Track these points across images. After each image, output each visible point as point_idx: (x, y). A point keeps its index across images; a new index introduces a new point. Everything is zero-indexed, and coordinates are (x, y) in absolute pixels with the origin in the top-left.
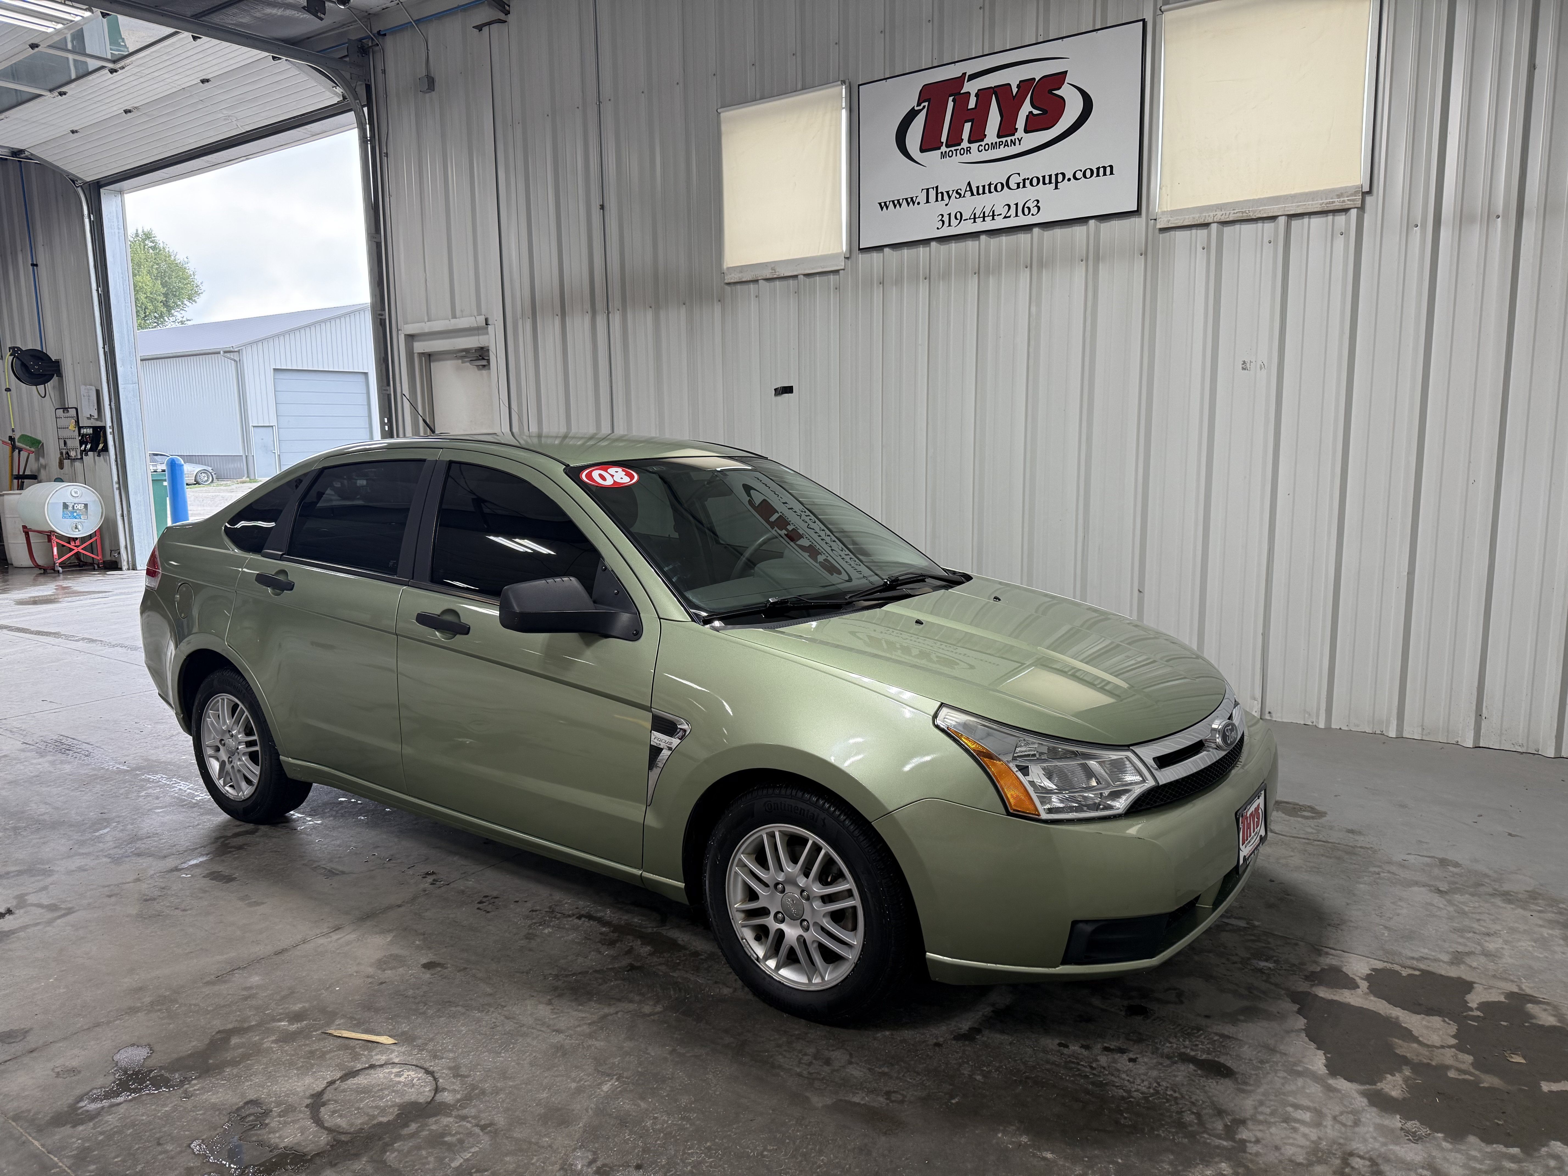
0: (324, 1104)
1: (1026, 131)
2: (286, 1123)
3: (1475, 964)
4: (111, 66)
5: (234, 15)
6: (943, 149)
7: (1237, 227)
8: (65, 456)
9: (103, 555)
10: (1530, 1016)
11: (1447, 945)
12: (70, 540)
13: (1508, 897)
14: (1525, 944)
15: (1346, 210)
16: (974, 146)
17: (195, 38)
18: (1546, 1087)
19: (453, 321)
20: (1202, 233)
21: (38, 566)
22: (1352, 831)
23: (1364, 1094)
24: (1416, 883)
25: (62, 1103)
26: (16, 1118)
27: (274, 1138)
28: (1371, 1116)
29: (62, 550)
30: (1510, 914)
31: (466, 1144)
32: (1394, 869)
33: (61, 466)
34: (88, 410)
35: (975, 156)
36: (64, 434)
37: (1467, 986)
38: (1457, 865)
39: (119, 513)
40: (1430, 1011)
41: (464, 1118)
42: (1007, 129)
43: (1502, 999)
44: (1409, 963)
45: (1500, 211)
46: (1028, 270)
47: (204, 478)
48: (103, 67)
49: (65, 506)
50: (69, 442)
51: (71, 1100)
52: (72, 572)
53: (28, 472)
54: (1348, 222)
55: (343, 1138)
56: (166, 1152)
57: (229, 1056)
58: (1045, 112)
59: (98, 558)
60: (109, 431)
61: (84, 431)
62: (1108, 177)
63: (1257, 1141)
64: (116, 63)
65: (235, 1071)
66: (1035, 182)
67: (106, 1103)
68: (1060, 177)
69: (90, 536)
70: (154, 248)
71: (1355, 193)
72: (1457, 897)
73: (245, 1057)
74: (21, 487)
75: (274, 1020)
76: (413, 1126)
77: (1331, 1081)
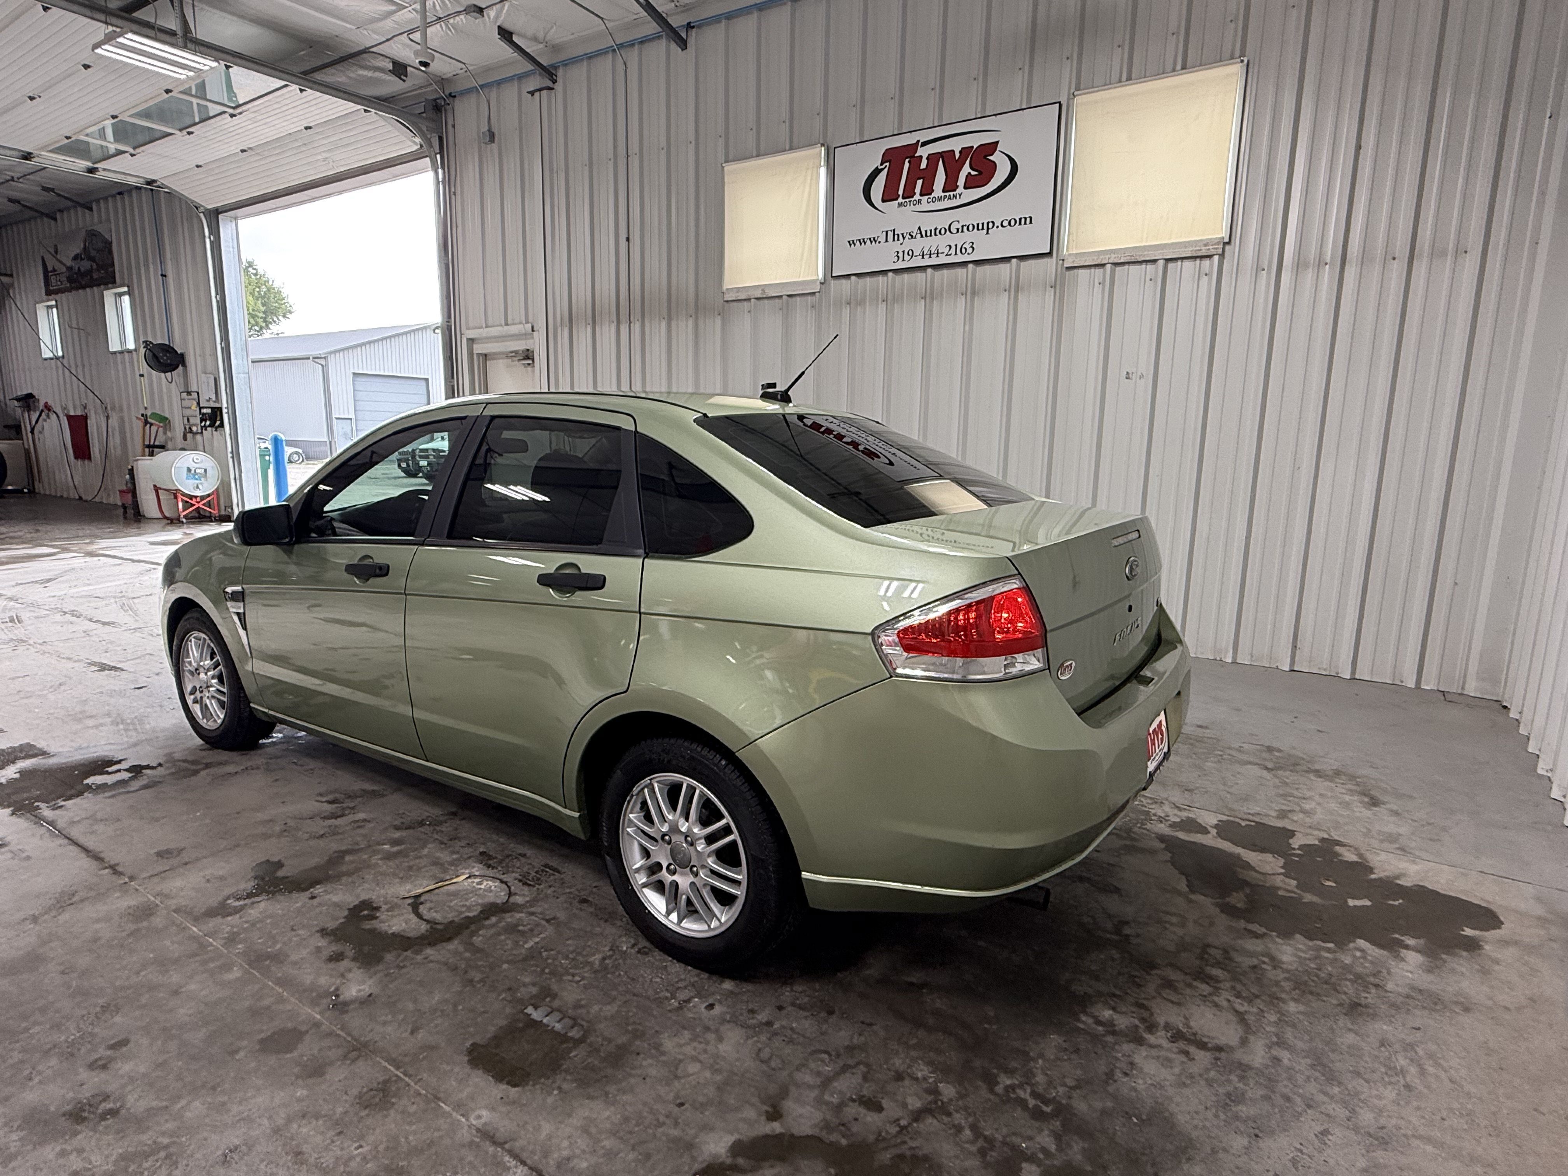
0: (422, 903)
1: (965, 188)
2: (393, 916)
3: (1295, 818)
4: (231, 111)
5: (333, 75)
6: (900, 200)
7: (1126, 267)
8: (188, 431)
9: (219, 510)
10: (1337, 855)
11: (1273, 805)
12: (191, 497)
13: (1318, 773)
14: (1333, 806)
15: (1210, 257)
16: (925, 198)
17: (301, 91)
18: (1351, 902)
19: (506, 328)
20: (1099, 272)
21: (166, 518)
22: (1201, 727)
23: (1217, 905)
24: (1250, 763)
25: (214, 901)
26: (177, 911)
27: (384, 927)
28: (1223, 920)
29: (187, 505)
30: (1321, 785)
31: (536, 932)
32: (1234, 753)
33: (185, 439)
34: (207, 394)
35: (925, 206)
36: (188, 412)
37: (1292, 834)
38: (1280, 751)
39: (232, 477)
40: (1263, 850)
41: (532, 914)
42: (950, 186)
43: (1317, 842)
44: (1245, 817)
45: (1328, 261)
46: (963, 298)
47: (295, 457)
48: (224, 112)
49: (189, 470)
50: (192, 420)
51: (220, 899)
52: (193, 523)
53: (157, 443)
54: (1211, 265)
55: (439, 927)
56: (298, 935)
57: (344, 868)
58: (980, 173)
59: (215, 512)
60: (225, 411)
61: (204, 411)
62: (1028, 226)
63: (1138, 936)
64: (236, 109)
65: (350, 880)
66: (971, 228)
67: (247, 901)
68: (991, 225)
69: (209, 495)
70: (256, 275)
71: (1218, 243)
72: (1280, 773)
73: (357, 870)
74: (152, 454)
75: (379, 844)
76: (494, 919)
77: (1193, 897)
